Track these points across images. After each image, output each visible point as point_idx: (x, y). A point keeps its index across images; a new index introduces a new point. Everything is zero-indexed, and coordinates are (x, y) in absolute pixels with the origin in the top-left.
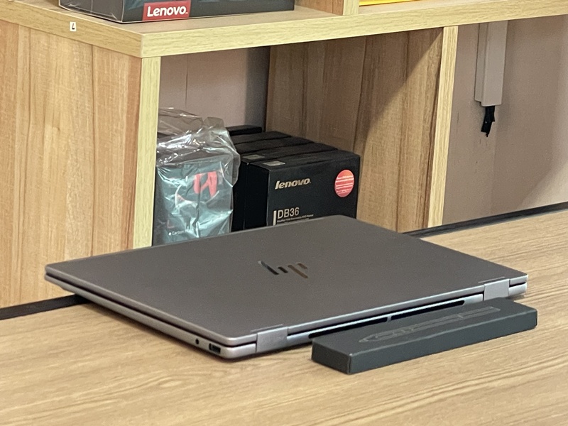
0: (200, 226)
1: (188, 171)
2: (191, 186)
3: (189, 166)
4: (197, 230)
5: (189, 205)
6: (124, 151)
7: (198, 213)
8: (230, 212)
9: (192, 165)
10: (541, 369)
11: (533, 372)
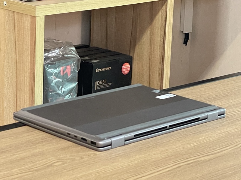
0: (64, 89)
1: (58, 65)
2: (60, 72)
3: (58, 63)
4: (63, 91)
5: (59, 80)
6: (29, 58)
7: (63, 84)
8: (77, 83)
9: (60, 63)
10: (222, 151)
11: (218, 153)
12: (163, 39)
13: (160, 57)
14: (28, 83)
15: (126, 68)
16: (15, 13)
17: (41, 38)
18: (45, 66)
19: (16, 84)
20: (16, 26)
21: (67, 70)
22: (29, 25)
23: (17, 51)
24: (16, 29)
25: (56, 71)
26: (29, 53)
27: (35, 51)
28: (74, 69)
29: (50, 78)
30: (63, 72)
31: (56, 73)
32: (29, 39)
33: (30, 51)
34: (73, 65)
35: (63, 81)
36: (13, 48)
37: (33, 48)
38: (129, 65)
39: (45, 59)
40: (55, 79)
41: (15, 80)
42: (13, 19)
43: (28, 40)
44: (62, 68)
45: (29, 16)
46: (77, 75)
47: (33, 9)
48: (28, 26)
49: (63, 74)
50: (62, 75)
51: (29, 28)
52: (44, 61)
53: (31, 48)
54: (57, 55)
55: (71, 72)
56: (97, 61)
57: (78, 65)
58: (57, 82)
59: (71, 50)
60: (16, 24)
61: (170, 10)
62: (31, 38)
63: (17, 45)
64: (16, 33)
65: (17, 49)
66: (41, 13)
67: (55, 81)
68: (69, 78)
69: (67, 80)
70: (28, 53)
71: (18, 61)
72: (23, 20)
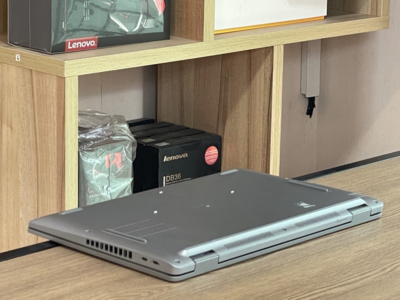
12: (267, 109)
13: (264, 137)
14: (54, 181)
15: (211, 154)
16: (34, 73)
17: (73, 110)
18: (81, 155)
19: (36, 183)
20: (35, 93)
21: (115, 159)
22: (54, 91)
23: (37, 132)
24: (35, 96)
28: (126, 158)
29: (88, 172)
30: (110, 163)
31: (98, 164)
32: (56, 112)
33: (57, 131)
34: (124, 151)
36: (31, 127)
37: (62, 125)
38: (217, 150)
39: (80, 144)
40: (95, 175)
41: (35, 177)
42: (31, 82)
43: (54, 113)
44: (108, 157)
45: (54, 77)
46: (131, 166)
47: (61, 65)
48: (52, 92)
49: (110, 166)
50: (107, 167)
51: (55, 96)
52: (79, 146)
53: (57, 127)
54: (99, 137)
56: (165, 144)
57: (133, 151)
58: (100, 178)
59: (122, 128)
60: (35, 90)
61: (277, 63)
63: (37, 122)
64: (36, 103)
65: (37, 128)
66: (73, 71)
68: (119, 172)
69: (116, 175)
70: (53, 134)
71: (38, 146)
72: (45, 83)
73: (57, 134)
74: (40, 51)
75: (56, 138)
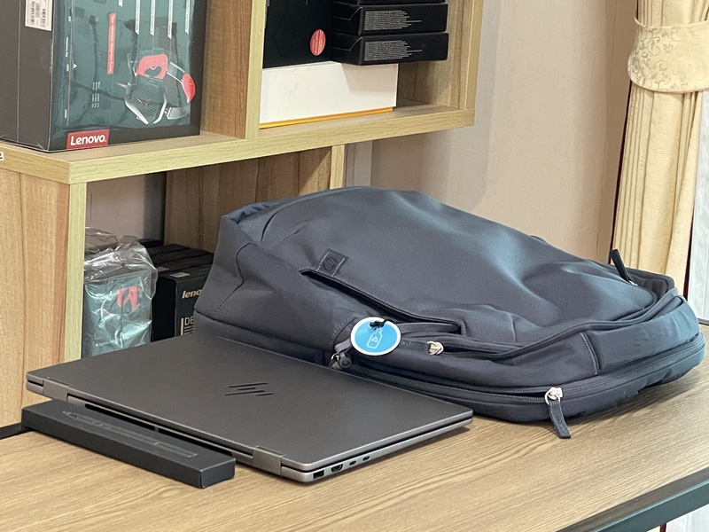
16: (23, 177)
17: (79, 228)
18: (86, 289)
20: (25, 205)
21: (129, 295)
22: (53, 202)
23: (26, 257)
24: (25, 209)
25: (108, 298)
26: (54, 261)
27: (65, 258)
28: (143, 294)
29: (96, 313)
30: (123, 300)
31: (108, 302)
32: (54, 231)
34: (141, 285)
35: (121, 319)
36: (17, 251)
37: (63, 249)
39: (86, 274)
40: (105, 315)
42: (18, 190)
43: (51, 232)
44: (121, 292)
45: (53, 183)
46: (149, 305)
47: (64, 168)
48: (50, 204)
49: (122, 303)
53: (56, 251)
54: (110, 264)
55: (139, 301)
57: (152, 285)
58: (111, 320)
59: (139, 253)
60: (25, 200)
62: (57, 230)
63: (26, 244)
64: (25, 218)
65: (26, 251)
66: (80, 177)
67: (106, 318)
68: (134, 313)
69: (130, 316)
70: (50, 260)
71: (27, 277)
72: (41, 191)
73: (56, 260)
74: (33, 147)
75: (53, 266)
